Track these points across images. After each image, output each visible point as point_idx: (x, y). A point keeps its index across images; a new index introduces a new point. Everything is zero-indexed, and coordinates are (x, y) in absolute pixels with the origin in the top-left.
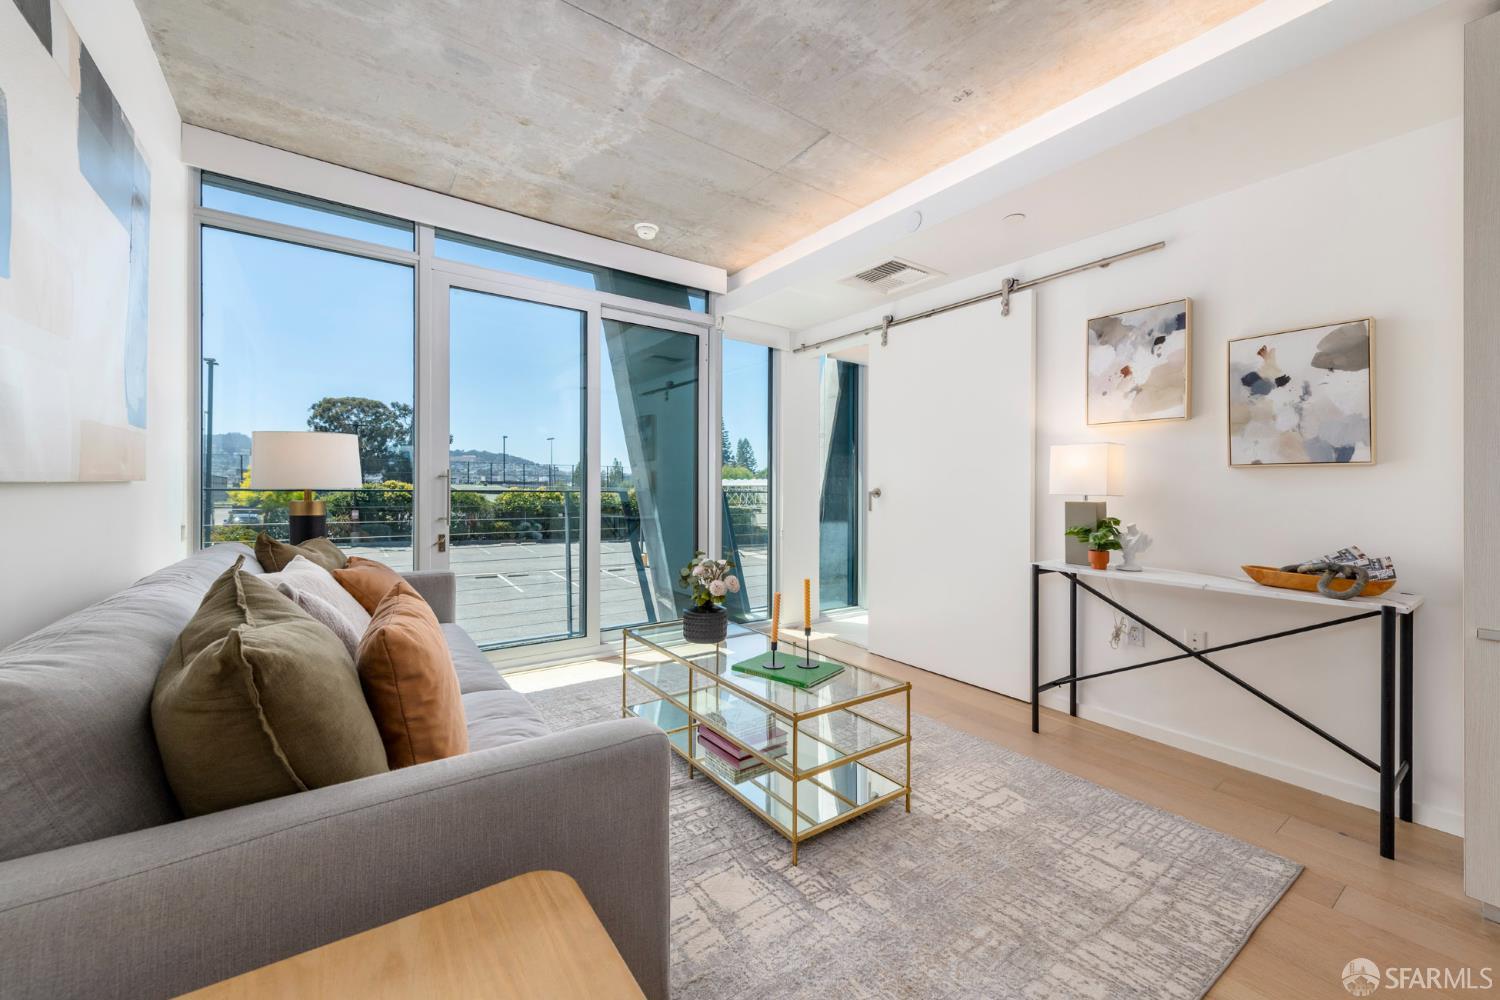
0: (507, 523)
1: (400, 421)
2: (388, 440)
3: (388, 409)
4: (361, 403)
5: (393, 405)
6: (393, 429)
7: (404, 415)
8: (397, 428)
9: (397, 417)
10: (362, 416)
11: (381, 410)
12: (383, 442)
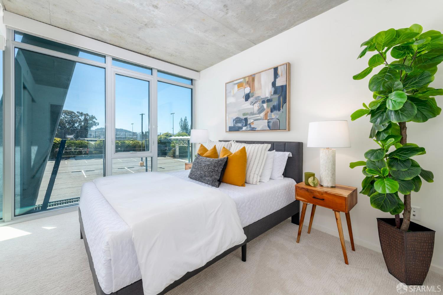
0: (98, 152)
1: (80, 117)
2: (75, 124)
3: (76, 114)
4: (65, 111)
5: (78, 112)
6: (78, 120)
7: (82, 116)
8: (79, 120)
9: (79, 116)
10: (66, 116)
11: (73, 114)
12: (74, 125)
